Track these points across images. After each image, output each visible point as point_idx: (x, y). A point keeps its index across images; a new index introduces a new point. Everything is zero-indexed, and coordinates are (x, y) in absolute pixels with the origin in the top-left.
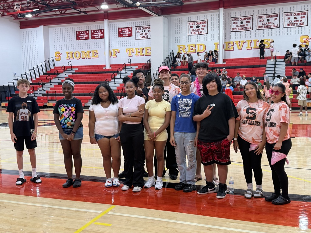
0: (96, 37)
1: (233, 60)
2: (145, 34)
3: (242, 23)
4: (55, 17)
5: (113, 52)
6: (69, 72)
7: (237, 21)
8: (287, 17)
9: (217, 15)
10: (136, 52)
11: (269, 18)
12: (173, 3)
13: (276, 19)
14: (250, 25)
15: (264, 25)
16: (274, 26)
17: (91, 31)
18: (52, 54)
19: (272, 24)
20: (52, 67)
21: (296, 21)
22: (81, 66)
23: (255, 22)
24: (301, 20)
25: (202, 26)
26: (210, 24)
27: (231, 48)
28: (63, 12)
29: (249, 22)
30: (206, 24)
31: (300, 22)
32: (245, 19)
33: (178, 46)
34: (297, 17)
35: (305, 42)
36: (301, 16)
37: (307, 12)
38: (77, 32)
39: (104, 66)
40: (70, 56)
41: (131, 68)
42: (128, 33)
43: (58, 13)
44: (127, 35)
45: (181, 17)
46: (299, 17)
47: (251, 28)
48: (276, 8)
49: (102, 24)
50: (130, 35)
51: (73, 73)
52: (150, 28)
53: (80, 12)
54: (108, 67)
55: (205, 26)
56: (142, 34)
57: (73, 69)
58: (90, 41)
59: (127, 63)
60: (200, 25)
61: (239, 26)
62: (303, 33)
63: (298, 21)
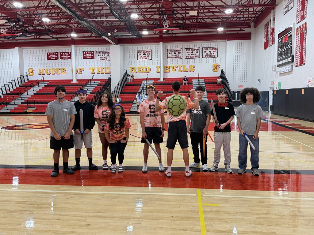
0: (64, 58)
1: (169, 79)
2: (105, 57)
3: (175, 53)
4: (31, 40)
5: (78, 70)
6: (42, 85)
7: (172, 52)
8: (204, 51)
9: (158, 47)
10: (98, 71)
11: (193, 51)
12: (135, 35)
13: (197, 52)
14: (180, 55)
15: (190, 56)
16: (196, 56)
17: (60, 53)
18: (26, 70)
19: (195, 55)
20: (26, 81)
21: (211, 54)
22: (52, 80)
23: (183, 54)
24: (214, 53)
25: (148, 54)
26: (153, 53)
27: (168, 71)
28: (37, 37)
29: (180, 53)
30: (150, 53)
31: (213, 55)
32: (177, 51)
33: (130, 68)
34: (211, 51)
35: (216, 68)
36: (213, 50)
37: (217, 48)
38: (48, 53)
39: (72, 80)
40: (41, 72)
41: (94, 82)
42: (91, 56)
43: (33, 37)
44: (90, 57)
45: (132, 47)
46: (212, 51)
47: (181, 57)
48: (197, 44)
49: (70, 48)
50: (93, 58)
51: (45, 86)
52: (109, 53)
53: (53, 38)
54: (75, 81)
55: (149, 54)
56: (102, 57)
57: (45, 83)
58: (59, 60)
59: (91, 79)
60: (146, 53)
61: (173, 55)
62: (215, 62)
63: (212, 54)
